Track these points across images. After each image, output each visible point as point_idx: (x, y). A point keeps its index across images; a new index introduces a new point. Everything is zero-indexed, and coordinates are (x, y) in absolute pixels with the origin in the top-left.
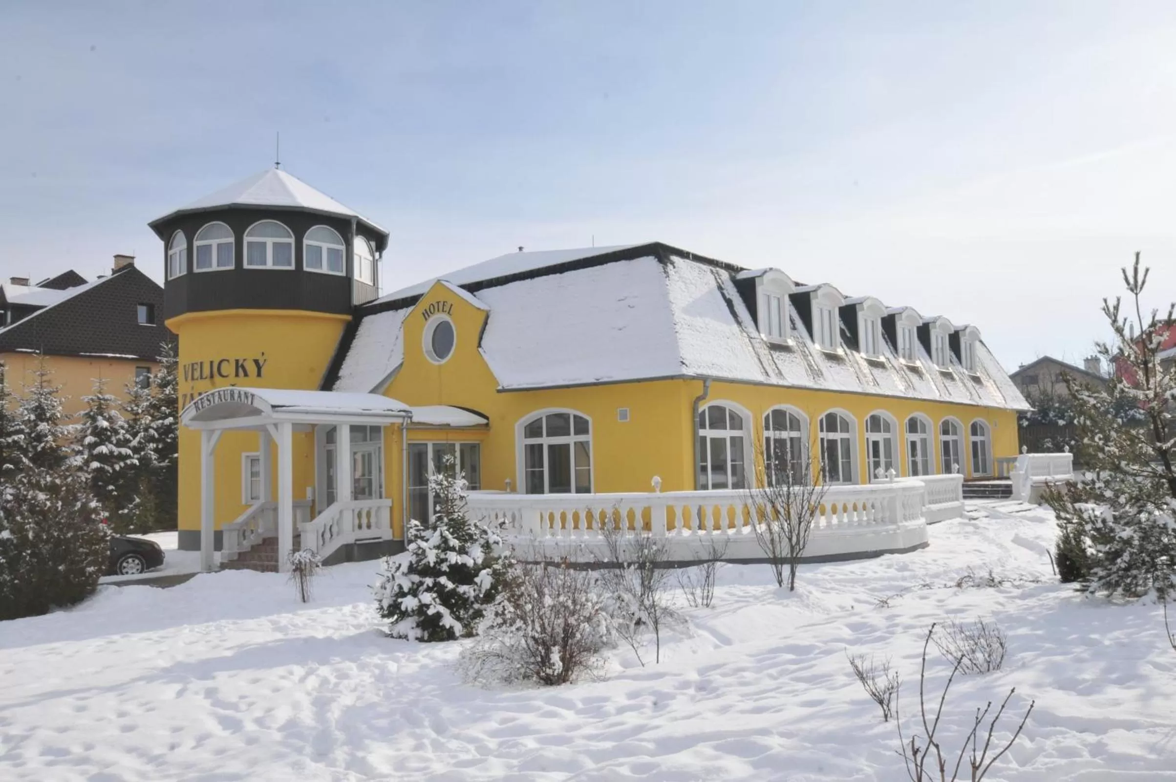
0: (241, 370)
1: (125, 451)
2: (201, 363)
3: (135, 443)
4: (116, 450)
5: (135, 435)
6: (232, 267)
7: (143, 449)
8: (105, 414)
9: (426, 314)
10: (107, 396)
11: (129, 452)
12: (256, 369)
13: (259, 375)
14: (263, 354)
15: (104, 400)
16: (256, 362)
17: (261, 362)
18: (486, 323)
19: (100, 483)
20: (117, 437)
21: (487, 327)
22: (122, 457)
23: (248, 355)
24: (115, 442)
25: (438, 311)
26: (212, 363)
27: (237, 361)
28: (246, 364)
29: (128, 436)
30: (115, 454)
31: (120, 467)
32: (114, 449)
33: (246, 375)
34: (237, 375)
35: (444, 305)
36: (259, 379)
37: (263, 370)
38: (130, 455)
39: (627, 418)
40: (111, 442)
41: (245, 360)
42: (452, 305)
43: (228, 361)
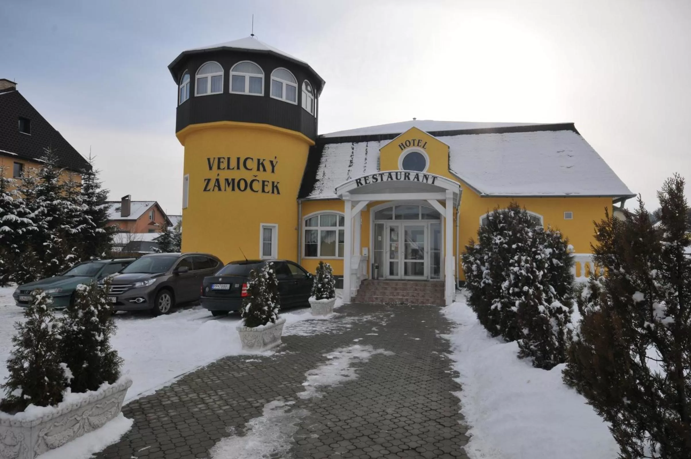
0: (261, 168)
1: (25, 220)
2: (229, 159)
3: (32, 215)
4: (19, 220)
5: (33, 210)
6: (262, 95)
7: (41, 220)
8: (8, 192)
9: (402, 147)
10: (9, 179)
11: (31, 221)
12: (271, 168)
13: (273, 171)
14: (276, 157)
15: (8, 182)
16: (272, 162)
17: (274, 163)
18: (449, 157)
19: (8, 243)
20: (18, 210)
21: (450, 159)
22: (23, 224)
23: (267, 157)
24: (16, 213)
25: (414, 145)
26: (238, 159)
27: (259, 160)
28: (265, 163)
29: (28, 210)
30: (19, 222)
31: (23, 231)
32: (18, 218)
33: (264, 170)
34: (258, 169)
35: (419, 142)
36: (273, 174)
37: (275, 168)
38: (31, 224)
39: (571, 218)
40: (13, 213)
41: (264, 160)
42: (426, 143)
43: (252, 159)
